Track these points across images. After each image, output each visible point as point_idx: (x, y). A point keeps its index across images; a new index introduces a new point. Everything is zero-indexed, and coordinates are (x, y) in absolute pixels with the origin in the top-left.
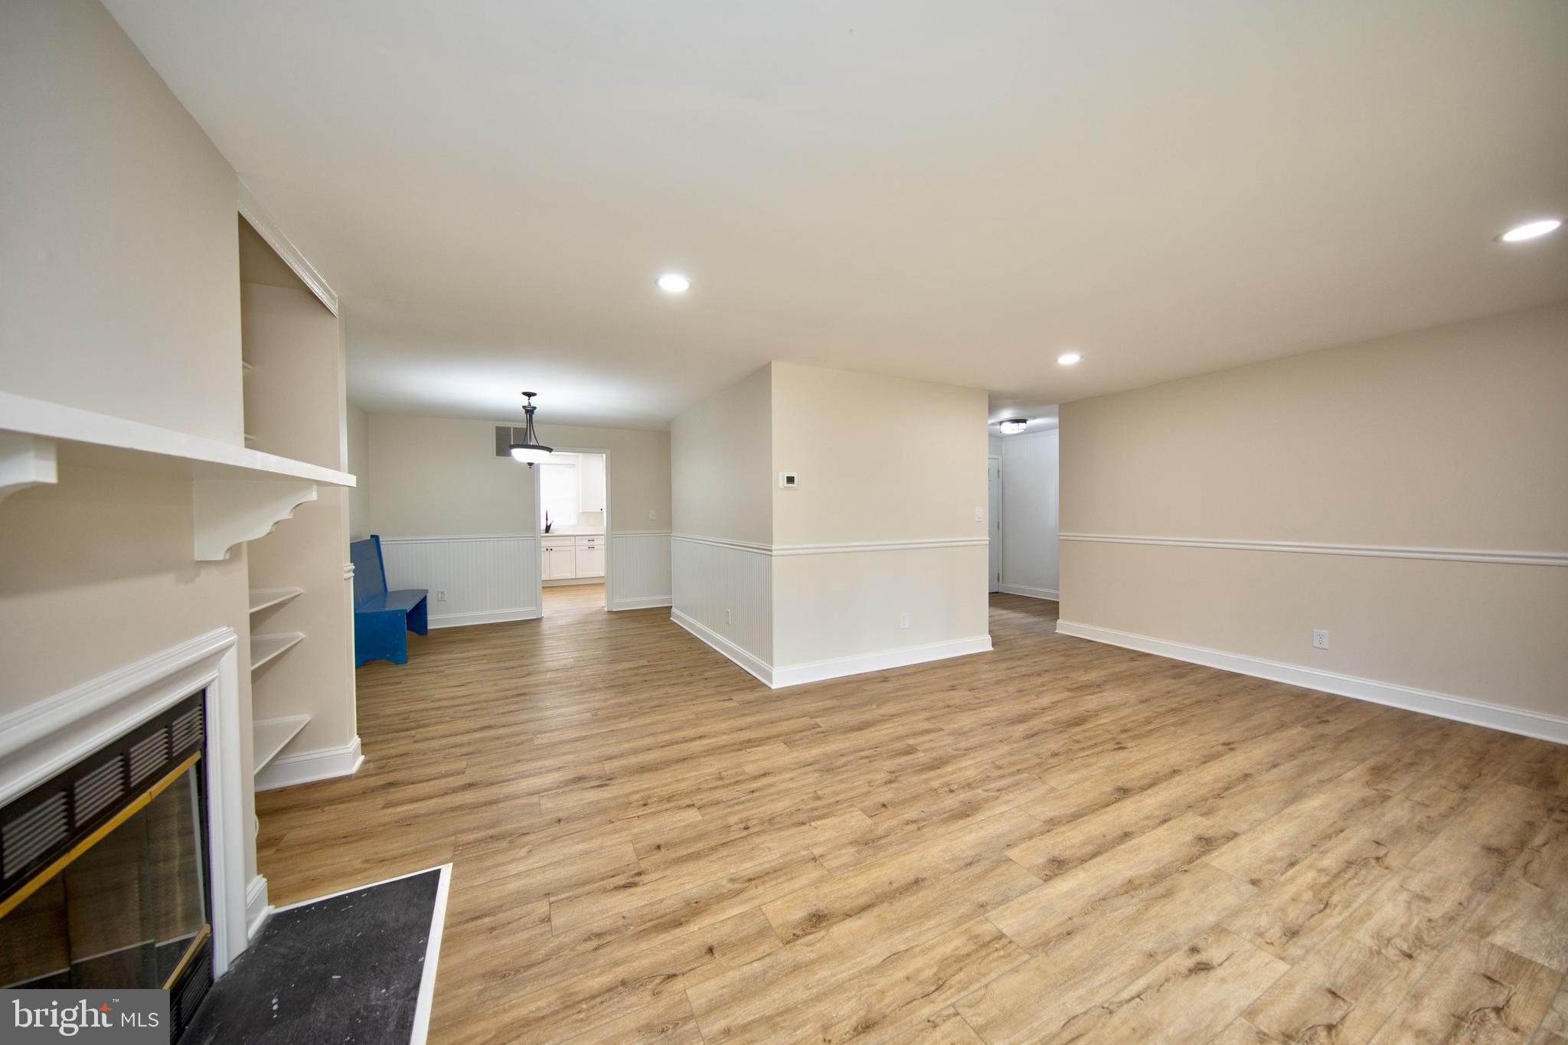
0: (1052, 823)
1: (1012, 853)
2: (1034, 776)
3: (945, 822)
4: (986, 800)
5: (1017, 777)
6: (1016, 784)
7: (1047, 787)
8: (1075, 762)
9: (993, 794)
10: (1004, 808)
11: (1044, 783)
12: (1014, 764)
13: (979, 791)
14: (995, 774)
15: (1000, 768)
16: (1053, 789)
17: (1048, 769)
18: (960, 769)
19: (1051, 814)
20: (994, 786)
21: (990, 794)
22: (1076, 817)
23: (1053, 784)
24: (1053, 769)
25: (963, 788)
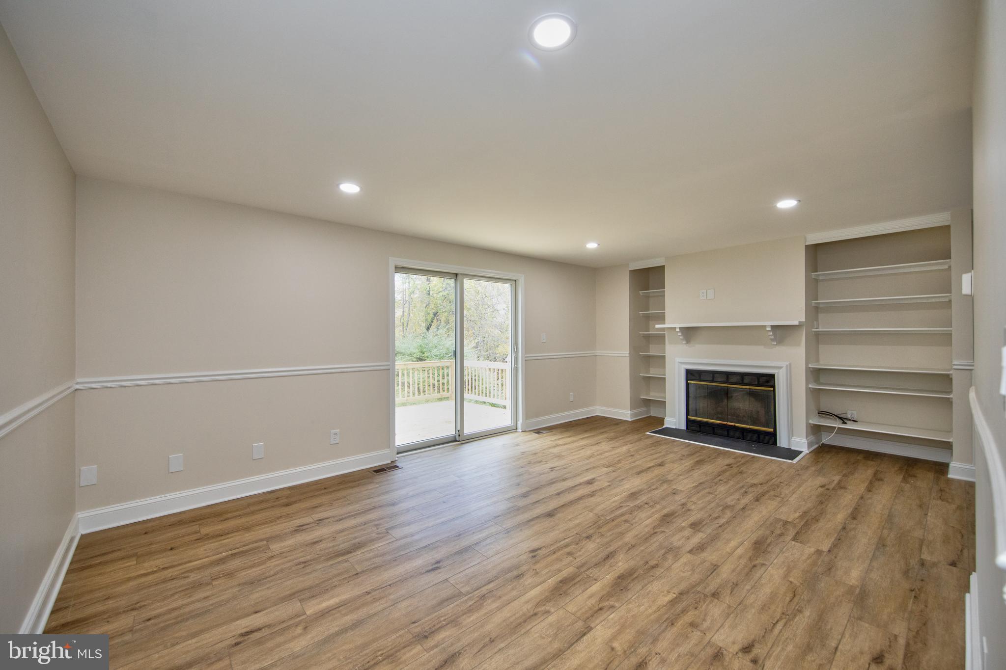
0: (592, 494)
1: (608, 484)
2: (603, 518)
3: (641, 491)
4: (625, 501)
5: (613, 516)
6: (612, 512)
7: (594, 512)
8: (575, 532)
9: (624, 505)
10: (616, 498)
11: (596, 514)
12: (617, 526)
13: (632, 505)
14: (627, 516)
15: (626, 521)
16: (591, 511)
17: (594, 524)
18: (650, 517)
19: (592, 498)
20: (624, 509)
21: (626, 504)
22: (581, 498)
23: (591, 515)
24: (590, 524)
25: (642, 506)
